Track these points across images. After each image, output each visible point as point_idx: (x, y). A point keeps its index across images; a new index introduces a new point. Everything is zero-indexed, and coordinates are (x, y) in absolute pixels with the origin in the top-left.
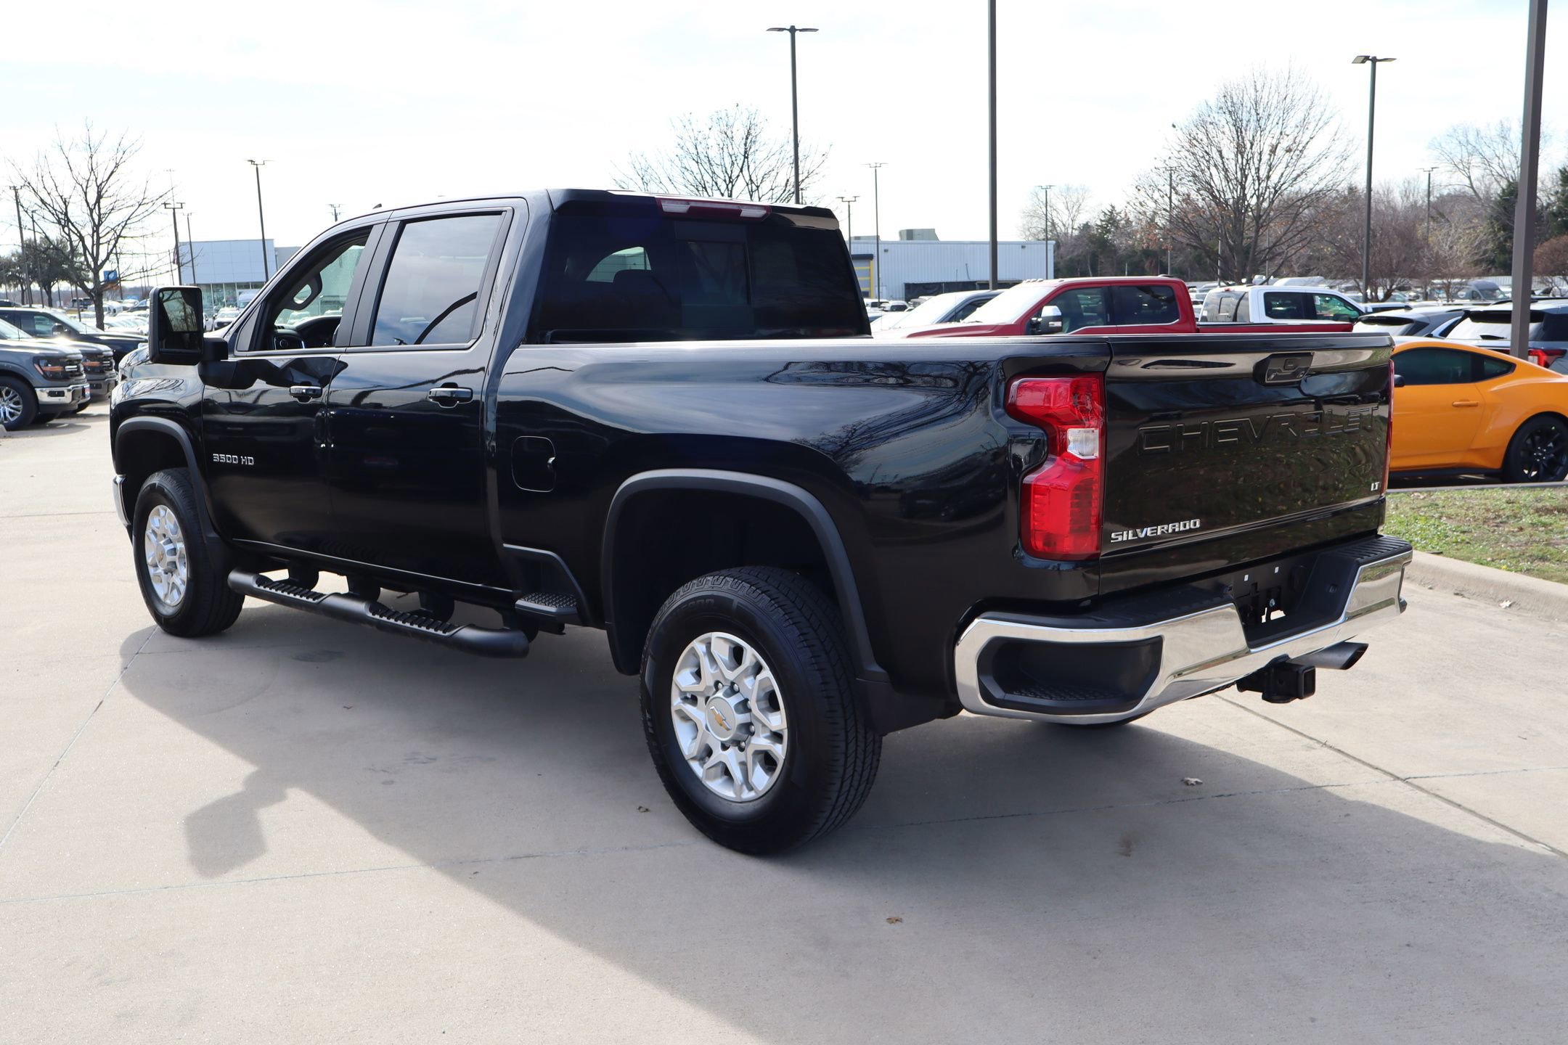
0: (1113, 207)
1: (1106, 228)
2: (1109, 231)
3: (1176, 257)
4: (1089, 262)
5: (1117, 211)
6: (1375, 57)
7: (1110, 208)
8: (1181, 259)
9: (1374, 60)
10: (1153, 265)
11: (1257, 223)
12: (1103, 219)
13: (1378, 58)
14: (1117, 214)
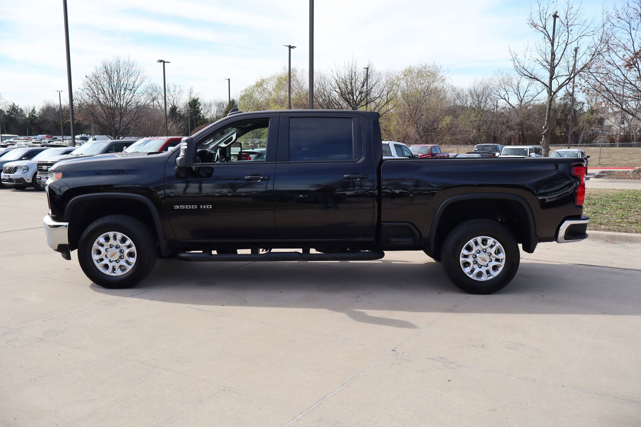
0: (14, 104)
1: (11, 112)
2: (13, 114)
3: (46, 126)
4: (4, 126)
5: (16, 106)
6: (164, 61)
7: (12, 104)
8: (48, 127)
9: (164, 62)
10: (35, 129)
11: (121, 116)
12: (9, 108)
13: (165, 61)
14: (16, 107)
